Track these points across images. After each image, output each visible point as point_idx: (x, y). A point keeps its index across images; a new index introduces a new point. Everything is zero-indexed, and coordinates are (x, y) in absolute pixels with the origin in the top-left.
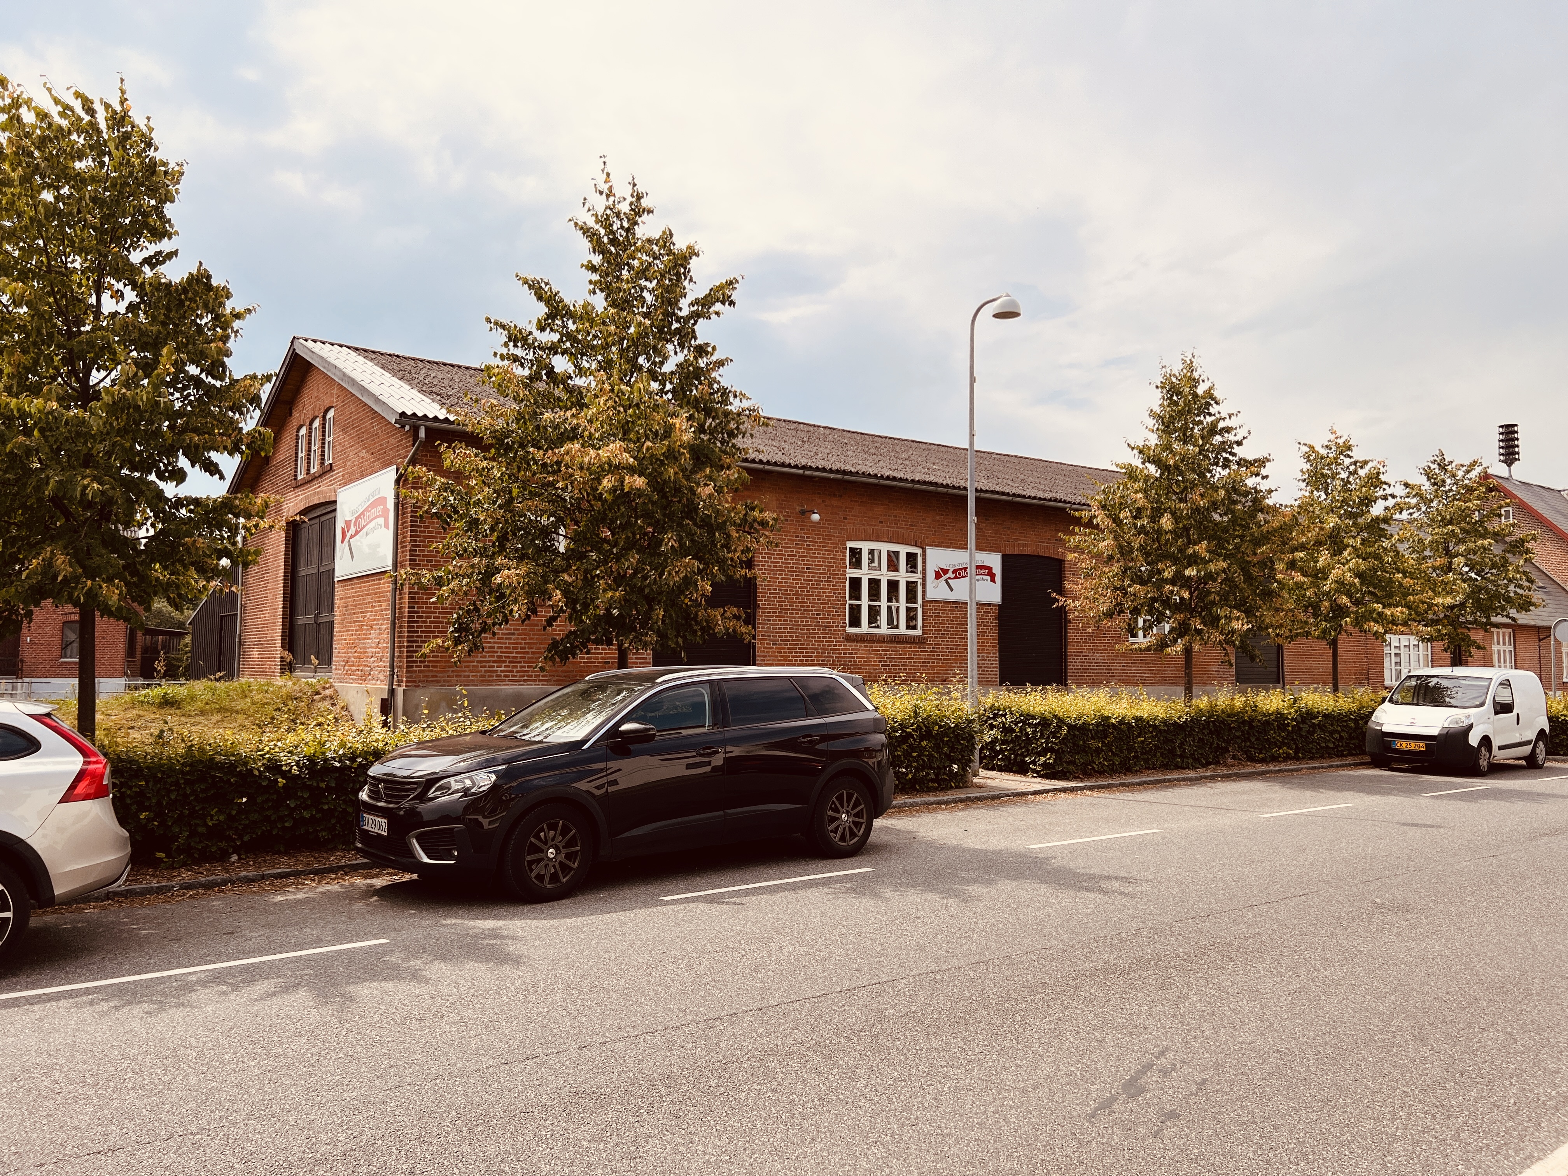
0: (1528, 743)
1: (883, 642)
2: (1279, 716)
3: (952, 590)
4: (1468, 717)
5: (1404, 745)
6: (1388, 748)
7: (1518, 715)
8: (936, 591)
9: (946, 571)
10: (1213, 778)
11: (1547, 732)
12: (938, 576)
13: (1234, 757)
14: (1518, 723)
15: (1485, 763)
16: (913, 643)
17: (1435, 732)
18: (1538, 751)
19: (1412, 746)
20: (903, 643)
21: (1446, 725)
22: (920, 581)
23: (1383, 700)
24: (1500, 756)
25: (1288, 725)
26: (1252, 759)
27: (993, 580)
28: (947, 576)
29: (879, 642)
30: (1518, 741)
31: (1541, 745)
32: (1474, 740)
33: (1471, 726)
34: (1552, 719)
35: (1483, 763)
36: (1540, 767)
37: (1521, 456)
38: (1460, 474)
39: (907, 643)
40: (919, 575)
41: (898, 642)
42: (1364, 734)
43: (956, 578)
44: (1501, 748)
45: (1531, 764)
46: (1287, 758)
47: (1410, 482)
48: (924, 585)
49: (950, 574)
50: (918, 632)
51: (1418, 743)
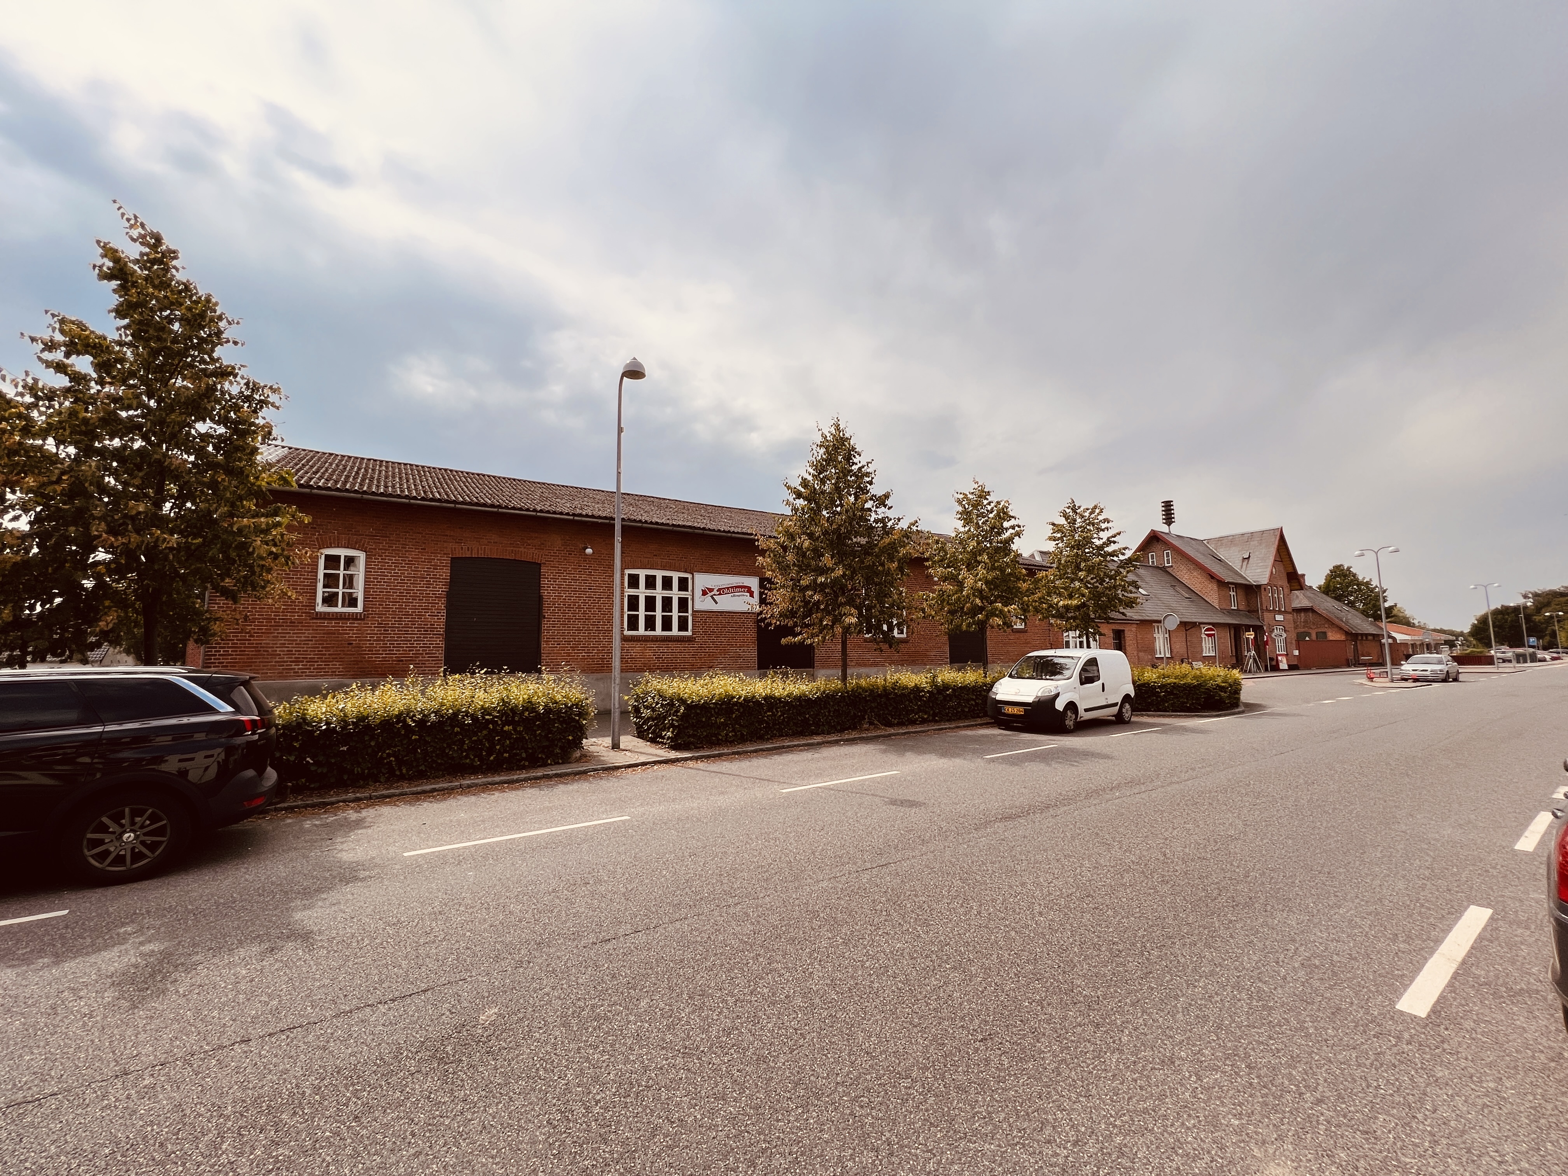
0: (1115, 705)
1: (657, 641)
2: (917, 689)
3: (716, 603)
4: (1057, 687)
5: (1010, 710)
6: (999, 711)
7: (1103, 684)
8: (702, 604)
9: (711, 590)
10: (836, 743)
11: (1133, 695)
12: (704, 593)
13: (871, 723)
14: (1103, 690)
15: (1071, 723)
16: (683, 641)
17: (1030, 700)
18: (1124, 710)
19: (1015, 710)
20: (674, 641)
21: (1039, 695)
22: (690, 598)
23: (1004, 676)
24: (1085, 716)
25: (923, 696)
26: (890, 725)
27: (752, 595)
28: (713, 593)
29: (652, 641)
30: (1105, 703)
31: (1127, 706)
32: (1060, 705)
33: (1057, 695)
34: (1138, 686)
35: (1070, 723)
36: (1128, 722)
37: (1175, 520)
38: (1087, 514)
39: (678, 641)
40: (690, 592)
41: (669, 641)
42: (986, 700)
43: (720, 594)
44: (1086, 710)
45: (1119, 721)
46: (924, 722)
47: (1056, 523)
48: (693, 600)
49: (715, 592)
50: (689, 633)
51: (1018, 708)
